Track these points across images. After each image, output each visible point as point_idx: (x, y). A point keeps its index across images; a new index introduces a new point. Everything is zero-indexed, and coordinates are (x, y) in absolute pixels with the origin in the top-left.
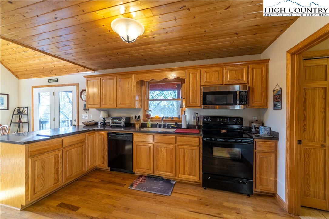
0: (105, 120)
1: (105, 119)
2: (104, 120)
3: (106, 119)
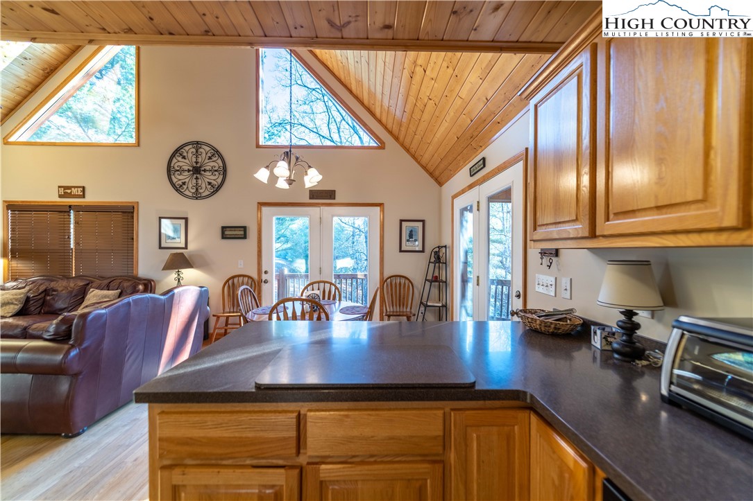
0: (637, 326)
1: (635, 319)
2: (630, 326)
3: (642, 317)
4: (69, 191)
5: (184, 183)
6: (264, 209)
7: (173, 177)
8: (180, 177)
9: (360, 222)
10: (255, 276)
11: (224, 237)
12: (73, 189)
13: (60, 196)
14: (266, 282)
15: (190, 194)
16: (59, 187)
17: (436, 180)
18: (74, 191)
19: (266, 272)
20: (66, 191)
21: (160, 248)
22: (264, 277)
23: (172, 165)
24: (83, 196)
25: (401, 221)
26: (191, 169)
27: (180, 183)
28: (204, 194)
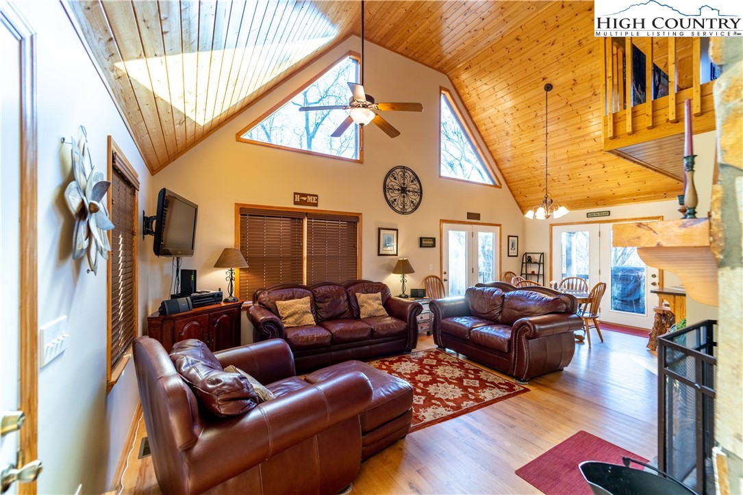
4: (305, 199)
5: (395, 200)
6: (444, 225)
7: (387, 194)
8: (392, 195)
9: (490, 235)
10: (439, 276)
11: (421, 246)
12: (308, 197)
13: (295, 203)
14: (445, 280)
15: (399, 210)
16: (295, 194)
17: (520, 207)
18: (310, 199)
19: (445, 273)
20: (301, 198)
21: (379, 255)
22: (444, 277)
23: (387, 184)
24: (316, 205)
25: (509, 236)
26: (400, 188)
27: (392, 199)
28: (408, 211)
